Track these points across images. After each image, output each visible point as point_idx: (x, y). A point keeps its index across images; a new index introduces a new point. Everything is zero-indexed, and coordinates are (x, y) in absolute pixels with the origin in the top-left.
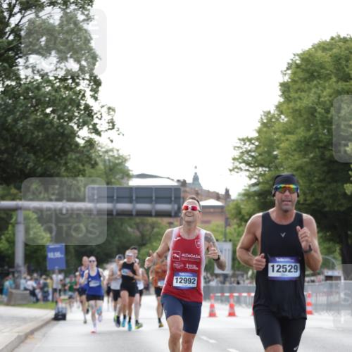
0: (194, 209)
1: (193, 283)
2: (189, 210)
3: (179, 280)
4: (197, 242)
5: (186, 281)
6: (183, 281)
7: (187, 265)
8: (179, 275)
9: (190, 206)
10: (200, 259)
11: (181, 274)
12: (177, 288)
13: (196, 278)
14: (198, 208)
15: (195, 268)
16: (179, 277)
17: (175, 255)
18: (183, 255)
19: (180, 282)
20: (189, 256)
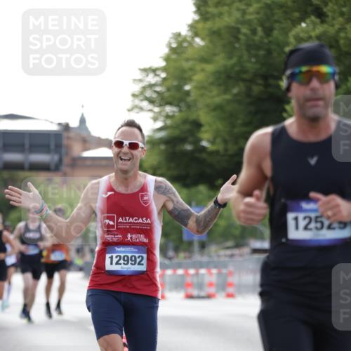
0: (133, 146)
1: (139, 264)
2: (125, 149)
3: (115, 260)
4: (142, 196)
5: (127, 260)
6: (122, 261)
7: (129, 236)
8: (114, 252)
9: (126, 143)
10: (151, 225)
11: (117, 249)
12: (112, 273)
13: (145, 256)
14: (141, 145)
15: (143, 239)
16: (114, 255)
17: (107, 221)
18: (120, 220)
19: (117, 263)
20: (131, 220)
